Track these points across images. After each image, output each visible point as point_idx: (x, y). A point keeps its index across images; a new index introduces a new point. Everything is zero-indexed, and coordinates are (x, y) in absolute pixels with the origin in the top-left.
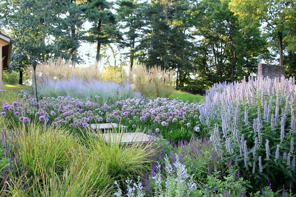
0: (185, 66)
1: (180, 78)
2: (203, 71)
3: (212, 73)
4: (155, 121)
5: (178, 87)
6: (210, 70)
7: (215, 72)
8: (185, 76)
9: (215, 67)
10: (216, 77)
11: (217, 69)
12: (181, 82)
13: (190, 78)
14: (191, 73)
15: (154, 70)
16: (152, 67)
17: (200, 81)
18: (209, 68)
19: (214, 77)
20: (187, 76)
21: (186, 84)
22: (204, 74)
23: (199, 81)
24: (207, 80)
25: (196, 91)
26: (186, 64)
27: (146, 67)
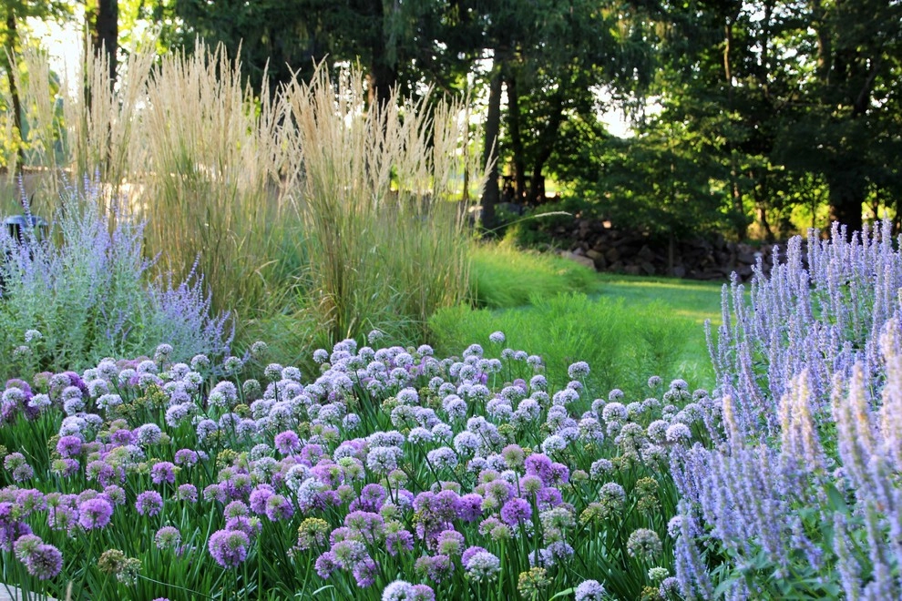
0: (556, 34)
1: (514, 131)
2: (704, 69)
3: (783, 85)
4: (329, 565)
5: (501, 210)
6: (765, 59)
7: (810, 79)
8: (557, 118)
9: (811, 32)
10: (816, 119)
11: (826, 54)
12: (519, 166)
13: (598, 131)
14: (601, 93)
15: (305, 102)
16: (294, 81)
17: (675, 160)
18: (752, 41)
19: (799, 117)
20: (572, 114)
21: (563, 177)
22: (713, 97)
23: (668, 158)
24: (736, 145)
25: (647, 241)
26: (564, 25)
27: (237, 82)
